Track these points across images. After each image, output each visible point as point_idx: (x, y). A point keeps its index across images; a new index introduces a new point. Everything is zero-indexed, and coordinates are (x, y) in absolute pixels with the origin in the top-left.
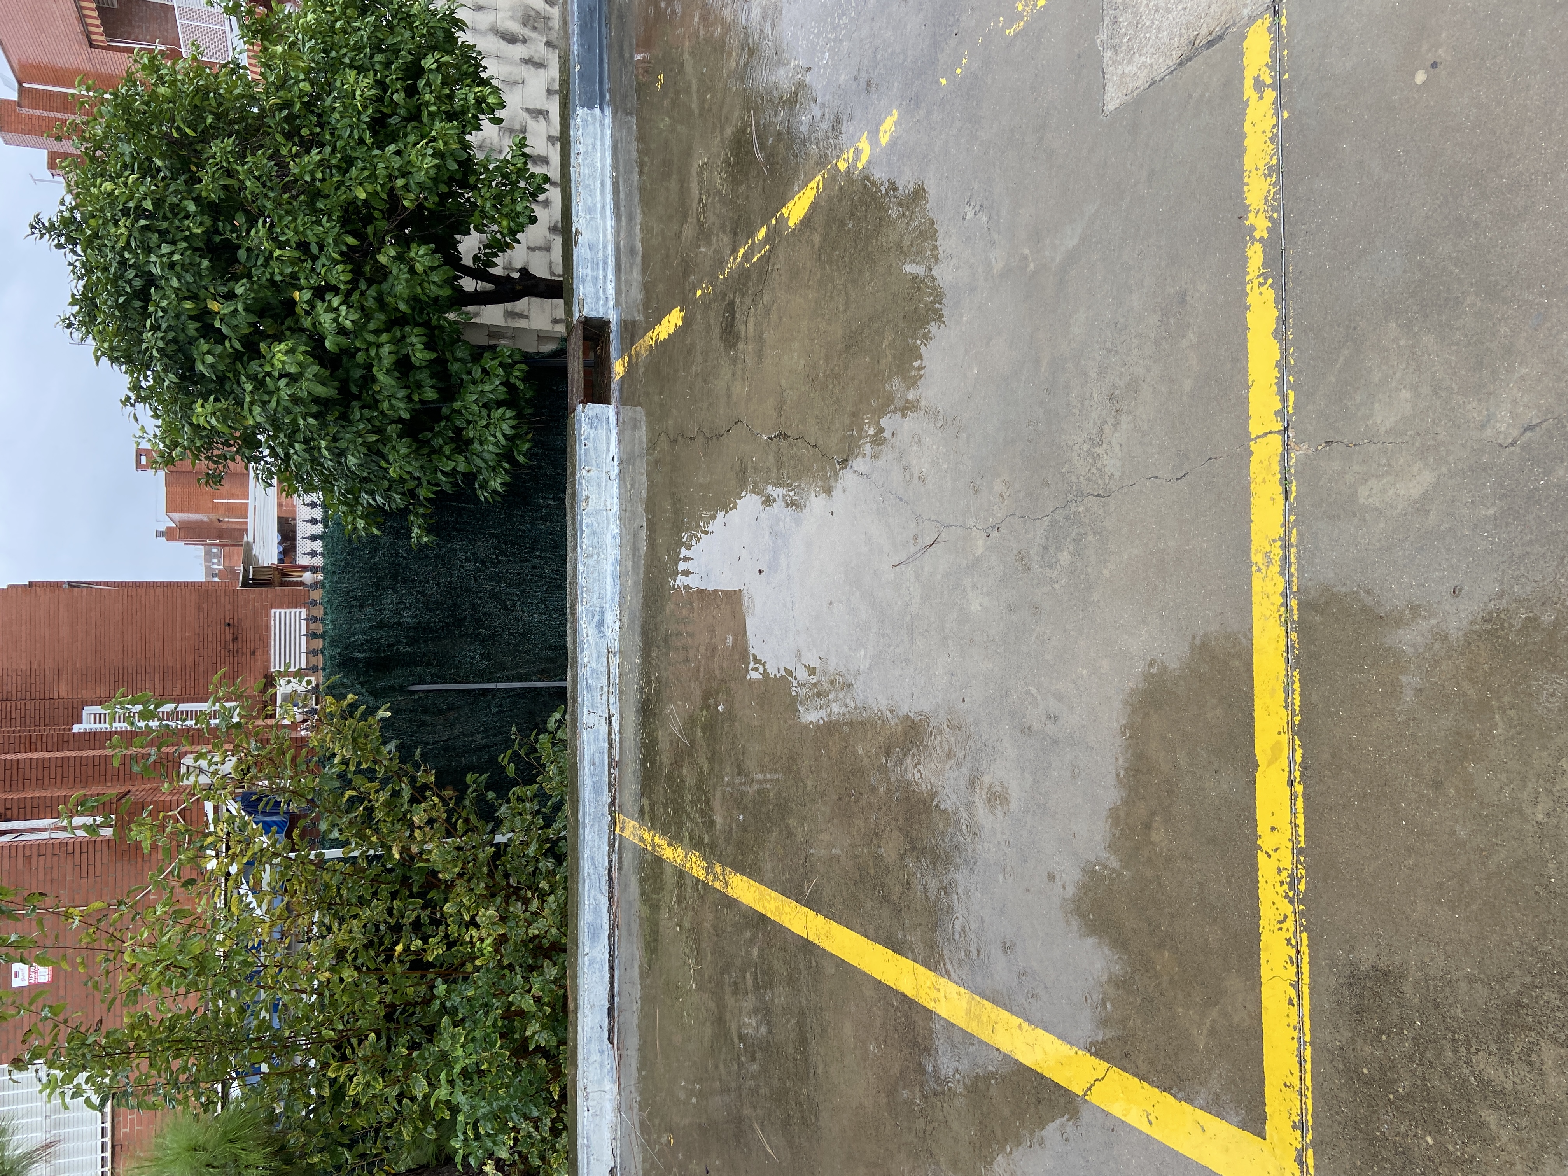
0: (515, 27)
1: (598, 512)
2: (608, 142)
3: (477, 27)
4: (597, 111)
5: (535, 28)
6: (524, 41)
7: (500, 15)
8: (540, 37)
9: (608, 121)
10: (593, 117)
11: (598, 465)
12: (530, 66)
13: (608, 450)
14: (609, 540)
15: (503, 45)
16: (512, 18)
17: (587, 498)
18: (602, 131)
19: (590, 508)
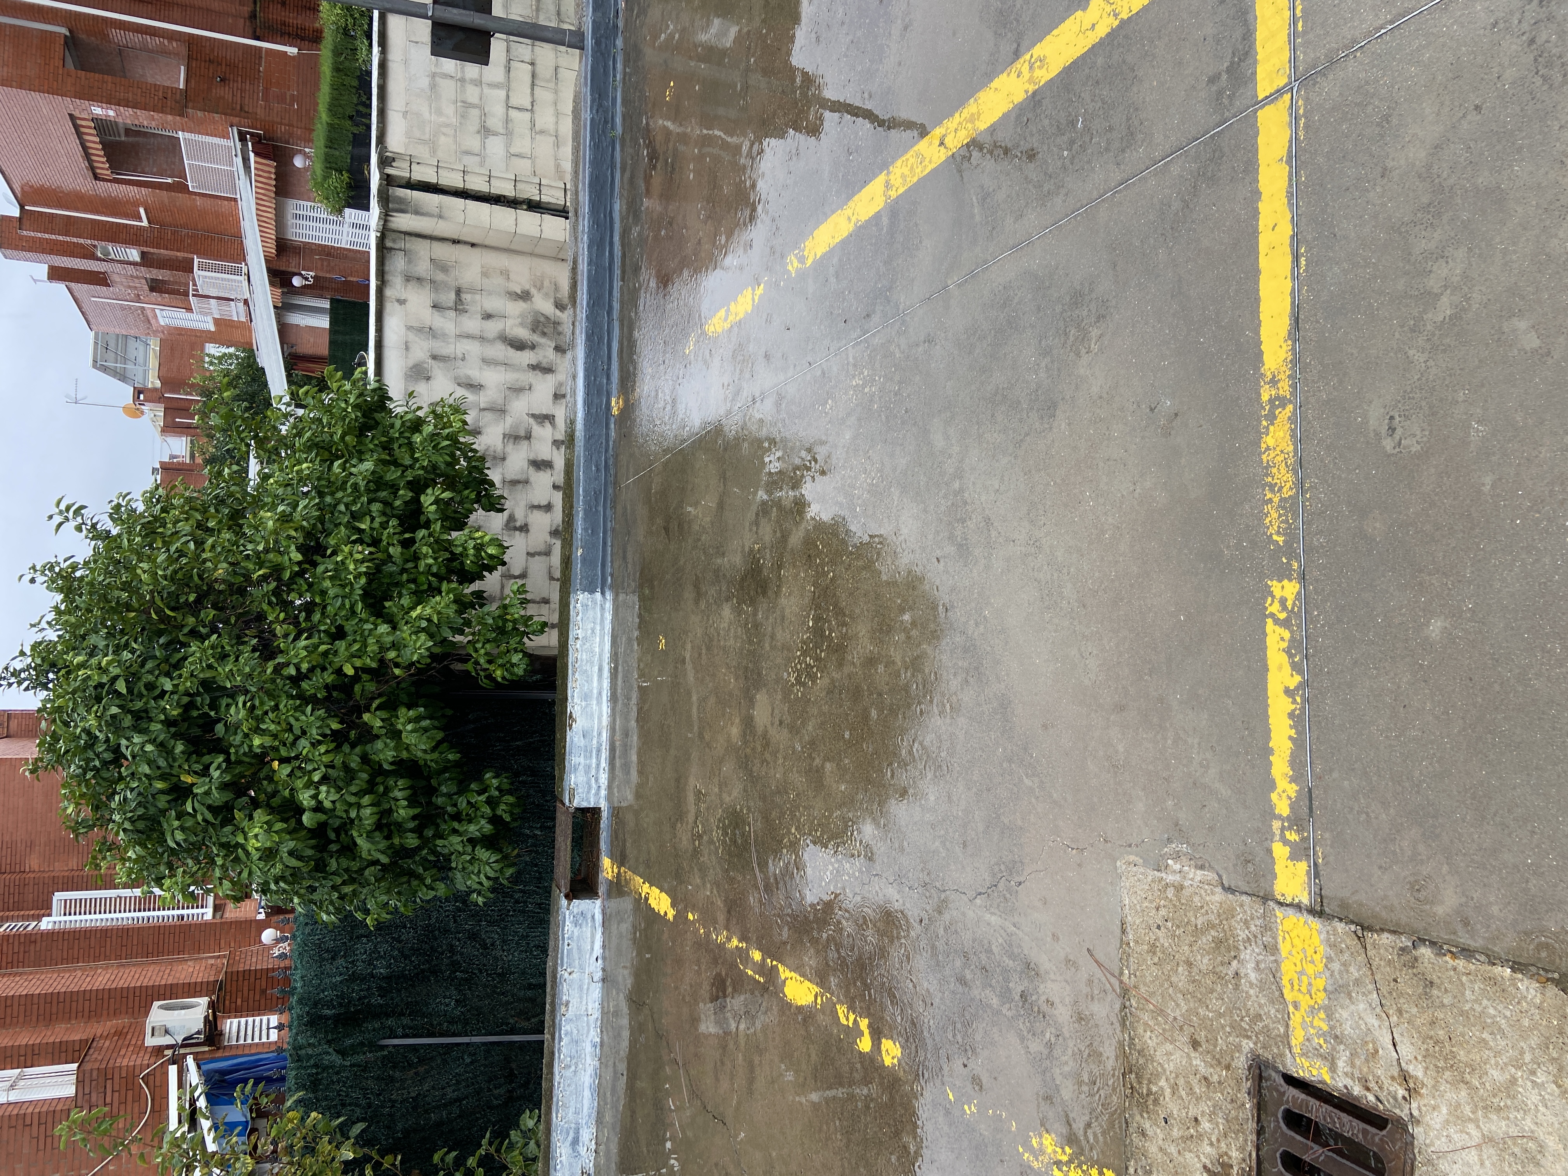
0: (523, 333)
1: (578, 1017)
2: (608, 627)
3: (485, 335)
4: (598, 595)
5: (544, 334)
6: (533, 347)
7: (509, 322)
8: (549, 342)
9: (609, 605)
10: (594, 602)
11: (580, 965)
12: (537, 372)
13: (592, 949)
14: (588, 1048)
15: (511, 352)
16: (522, 324)
17: (568, 1003)
18: (602, 615)
19: (570, 1014)
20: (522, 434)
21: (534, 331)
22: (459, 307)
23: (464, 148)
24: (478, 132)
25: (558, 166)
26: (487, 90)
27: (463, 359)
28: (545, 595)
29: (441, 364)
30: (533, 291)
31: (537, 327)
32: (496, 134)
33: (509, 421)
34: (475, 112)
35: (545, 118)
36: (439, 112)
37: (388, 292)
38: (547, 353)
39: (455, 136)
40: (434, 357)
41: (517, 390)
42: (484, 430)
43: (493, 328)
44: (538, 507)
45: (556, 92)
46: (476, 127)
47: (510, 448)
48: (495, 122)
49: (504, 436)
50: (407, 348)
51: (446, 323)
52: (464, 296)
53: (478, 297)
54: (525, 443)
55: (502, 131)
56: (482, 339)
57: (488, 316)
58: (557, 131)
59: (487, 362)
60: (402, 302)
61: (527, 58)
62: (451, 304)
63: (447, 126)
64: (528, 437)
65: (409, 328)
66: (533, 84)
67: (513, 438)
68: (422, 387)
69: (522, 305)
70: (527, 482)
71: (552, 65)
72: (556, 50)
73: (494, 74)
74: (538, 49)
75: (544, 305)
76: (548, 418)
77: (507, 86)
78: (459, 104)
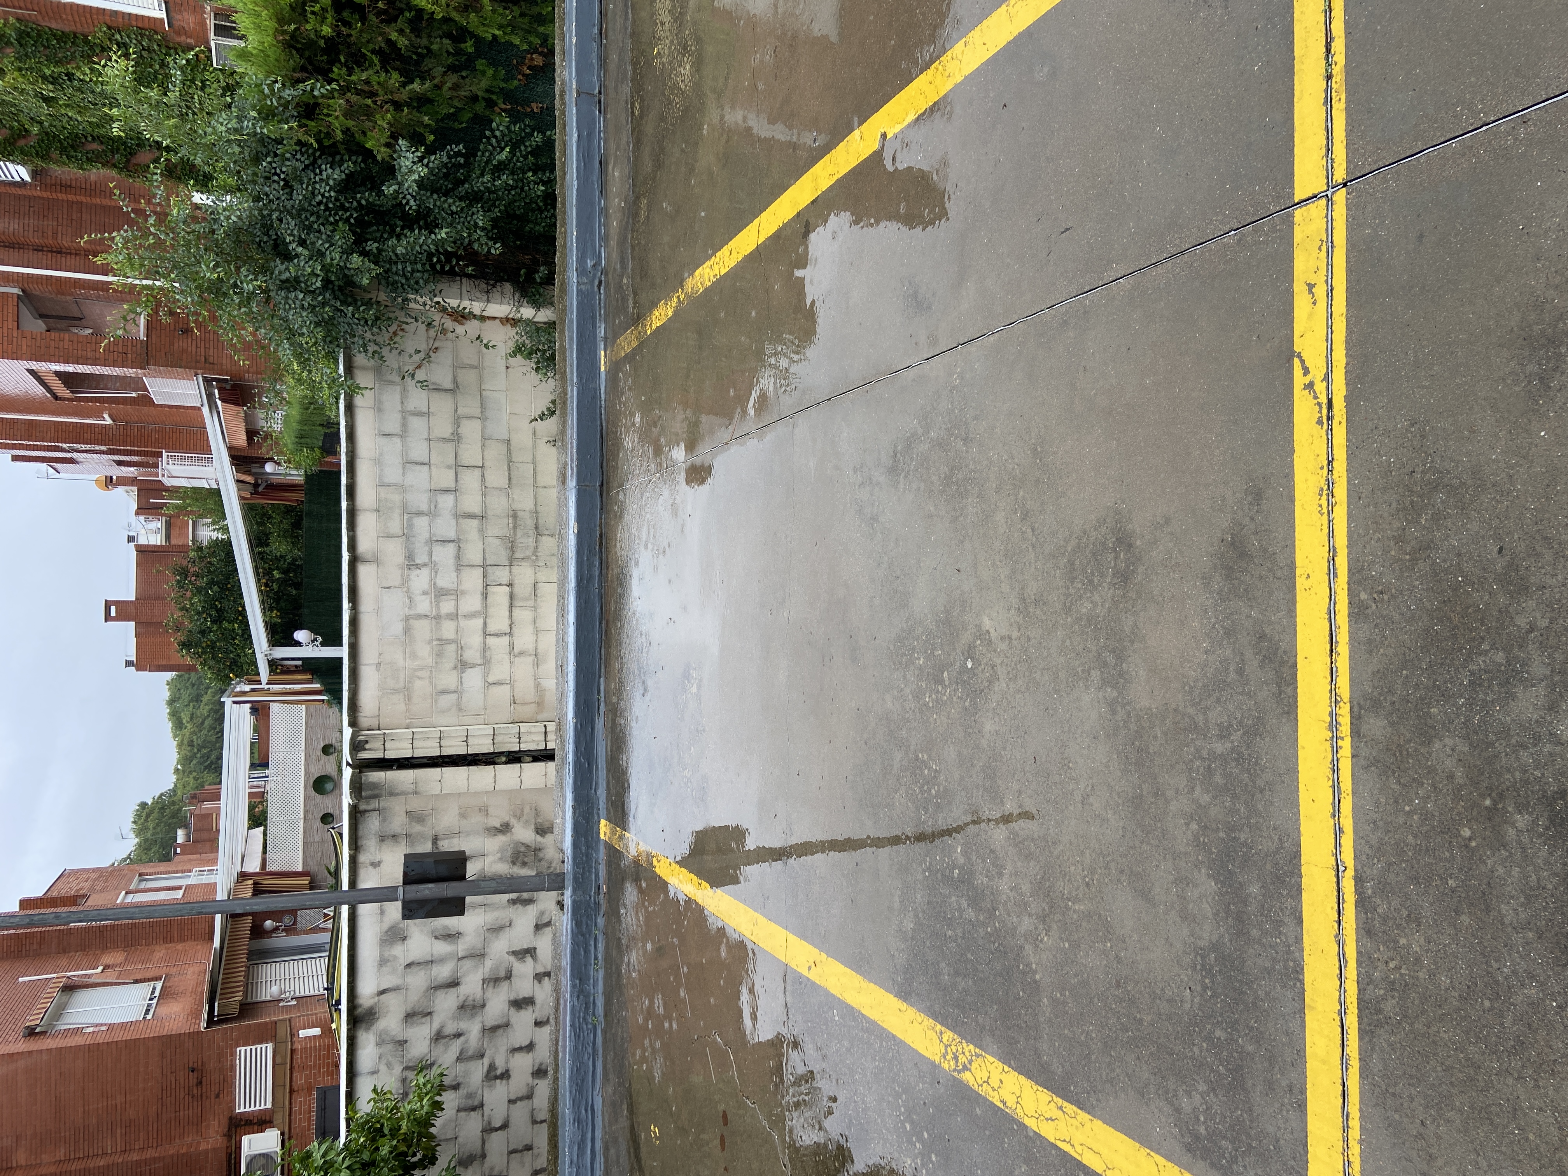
12: (518, 906)
20: (502, 974)
21: (514, 863)
23: (440, 687)
24: (455, 668)
25: (538, 686)
26: (463, 623)
28: (527, 1141)
30: (513, 821)
31: (517, 859)
32: (473, 666)
33: (489, 963)
34: (452, 648)
35: (524, 639)
36: (414, 656)
37: (363, 858)
39: (431, 678)
41: (497, 930)
42: (463, 981)
44: (520, 1049)
45: (535, 609)
46: (452, 665)
47: (489, 992)
48: (472, 654)
49: (484, 981)
54: (506, 984)
55: (479, 661)
58: (536, 649)
60: (375, 865)
61: (505, 581)
63: (422, 668)
64: (509, 976)
66: (511, 606)
67: (493, 981)
68: (398, 950)
69: (501, 839)
70: (507, 1025)
71: (531, 581)
72: (535, 566)
73: (472, 603)
74: (515, 569)
75: (524, 834)
76: (529, 952)
77: (484, 613)
78: (434, 643)
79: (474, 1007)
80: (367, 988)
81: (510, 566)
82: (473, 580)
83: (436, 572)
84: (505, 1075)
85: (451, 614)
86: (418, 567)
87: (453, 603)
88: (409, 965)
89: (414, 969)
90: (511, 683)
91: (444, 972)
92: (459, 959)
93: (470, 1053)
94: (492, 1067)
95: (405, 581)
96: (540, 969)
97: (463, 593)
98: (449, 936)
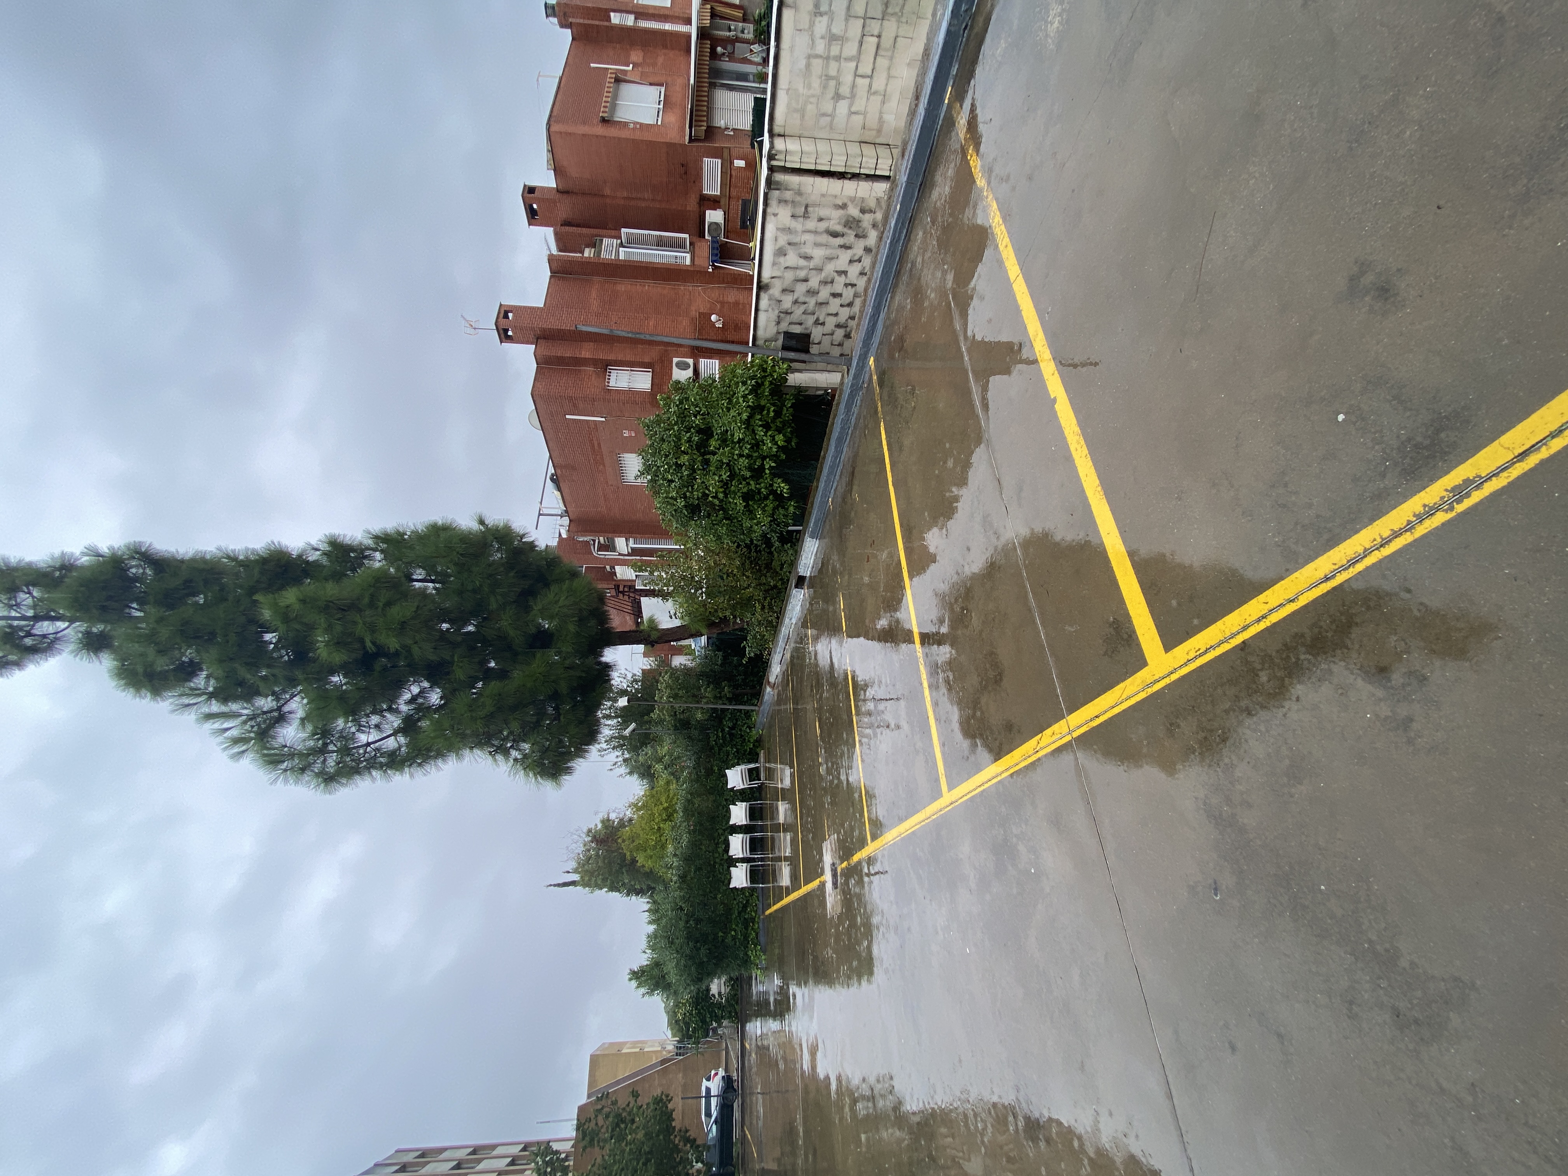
0: (839, 228)
2: (817, 546)
3: (817, 230)
5: (851, 228)
6: (843, 235)
7: (832, 222)
8: (852, 232)
9: (818, 542)
12: (843, 249)
15: (831, 239)
16: (839, 223)
20: (829, 280)
21: (845, 226)
22: (806, 215)
23: (822, 111)
24: (833, 98)
25: (880, 118)
26: (843, 63)
27: (805, 244)
29: (792, 247)
30: (849, 203)
31: (848, 224)
32: (844, 98)
33: (823, 274)
34: (832, 83)
35: (879, 82)
36: (809, 87)
37: (769, 210)
38: (850, 238)
39: (817, 104)
40: (789, 244)
41: (830, 259)
42: (810, 280)
43: (823, 226)
44: (831, 315)
45: (891, 58)
46: (831, 95)
47: (822, 288)
48: (845, 90)
50: (776, 240)
51: (797, 225)
52: (809, 209)
53: (817, 209)
55: (848, 95)
56: (815, 232)
57: (821, 220)
58: (885, 90)
59: (817, 245)
60: (775, 215)
61: (876, 33)
62: (802, 214)
63: (813, 96)
64: (832, 282)
65: (778, 229)
66: (876, 55)
67: (824, 283)
68: (782, 259)
69: (841, 212)
70: (828, 303)
71: (893, 35)
72: (899, 21)
73: (851, 49)
74: (885, 23)
75: (854, 211)
76: (845, 273)
77: (857, 58)
78: (823, 78)
79: (813, 292)
80: (766, 274)
81: (883, 20)
82: (856, 27)
83: (832, 20)
84: (823, 324)
85: (837, 57)
86: (821, 15)
87: (839, 47)
88: (786, 268)
89: (788, 270)
90: (865, 114)
91: (802, 274)
92: (810, 269)
93: (809, 311)
94: (818, 319)
95: (812, 24)
96: (848, 282)
97: (847, 39)
98: (807, 257)
